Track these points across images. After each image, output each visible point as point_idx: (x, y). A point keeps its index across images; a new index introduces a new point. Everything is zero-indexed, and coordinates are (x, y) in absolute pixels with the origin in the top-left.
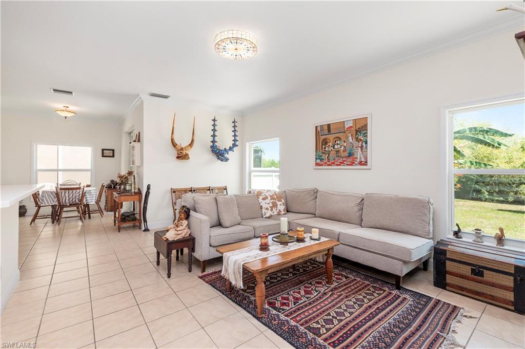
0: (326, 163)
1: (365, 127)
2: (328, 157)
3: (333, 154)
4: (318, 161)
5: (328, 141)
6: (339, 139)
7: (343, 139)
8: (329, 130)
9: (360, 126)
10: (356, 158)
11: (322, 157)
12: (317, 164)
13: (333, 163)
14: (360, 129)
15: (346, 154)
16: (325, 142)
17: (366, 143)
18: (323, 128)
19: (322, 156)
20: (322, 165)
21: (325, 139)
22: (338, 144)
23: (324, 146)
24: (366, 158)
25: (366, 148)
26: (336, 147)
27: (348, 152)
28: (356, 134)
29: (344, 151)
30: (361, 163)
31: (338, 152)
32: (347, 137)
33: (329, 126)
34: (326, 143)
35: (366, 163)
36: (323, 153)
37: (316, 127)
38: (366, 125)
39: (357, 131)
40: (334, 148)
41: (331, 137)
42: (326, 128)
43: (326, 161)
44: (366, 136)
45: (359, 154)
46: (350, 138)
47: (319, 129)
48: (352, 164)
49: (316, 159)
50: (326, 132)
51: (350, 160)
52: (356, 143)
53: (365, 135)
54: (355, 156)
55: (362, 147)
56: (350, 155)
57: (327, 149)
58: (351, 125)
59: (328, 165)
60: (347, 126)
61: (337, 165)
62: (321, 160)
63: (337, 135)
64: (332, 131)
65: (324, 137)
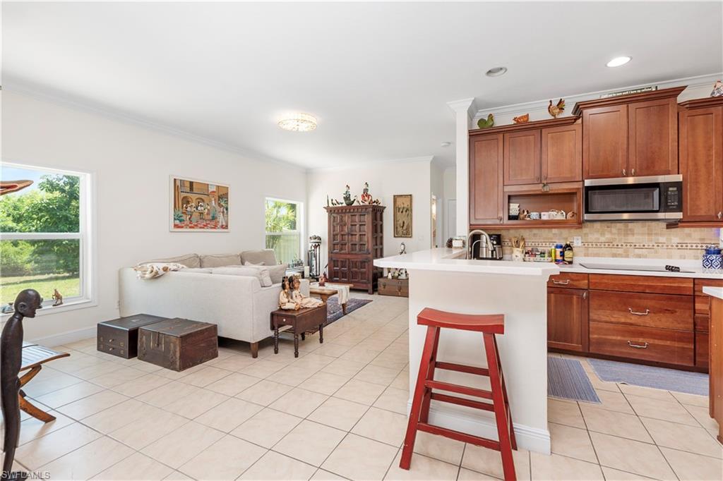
0: (188, 225)
1: (226, 195)
2: (190, 219)
3: (195, 216)
4: (177, 222)
5: (190, 200)
6: (203, 201)
7: (206, 201)
8: (191, 188)
9: (222, 193)
10: (218, 222)
11: (182, 218)
12: (176, 226)
13: (196, 226)
14: (223, 196)
15: (210, 217)
16: (186, 201)
17: (227, 209)
18: (184, 184)
19: (181, 216)
20: (182, 227)
21: (185, 198)
22: (201, 206)
23: (185, 205)
24: (227, 222)
25: (227, 213)
26: (199, 208)
27: (211, 215)
28: (219, 200)
29: (208, 214)
30: (222, 227)
31: (201, 214)
32: (211, 201)
33: (191, 183)
34: (188, 202)
35: (226, 227)
36: (183, 213)
37: (175, 180)
38: (227, 194)
39: (220, 197)
40: (197, 209)
41: (193, 197)
42: (188, 185)
43: (187, 222)
44: (227, 204)
45: (221, 219)
46: (213, 202)
47: (178, 183)
48: (215, 227)
49: (175, 219)
50: (188, 190)
51: (213, 223)
52: (218, 208)
53: (227, 202)
54: (218, 220)
55: (223, 212)
56: (214, 218)
57: (189, 209)
58: (215, 190)
59: (191, 227)
60: (211, 190)
61: (201, 228)
62: (180, 221)
63: (200, 196)
64: (195, 191)
65: (185, 195)
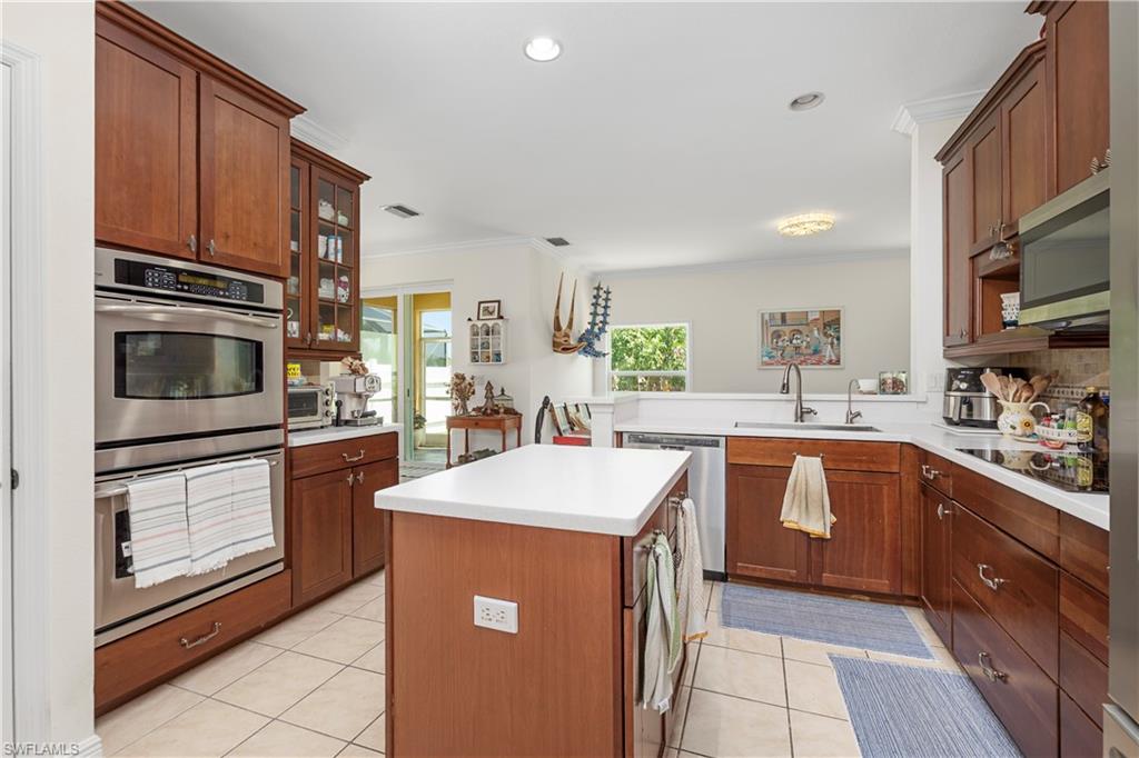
0: (779, 362)
2: (781, 355)
3: (789, 351)
4: (766, 359)
5: (782, 333)
6: (800, 332)
8: (784, 320)
9: (829, 320)
10: (824, 356)
11: (772, 354)
12: (764, 363)
14: (831, 323)
15: (810, 351)
16: (777, 335)
17: (838, 339)
18: (774, 317)
20: (772, 364)
21: (775, 332)
22: (797, 339)
23: (775, 340)
24: (838, 357)
25: (839, 344)
26: (794, 341)
27: (812, 348)
29: (807, 347)
30: (830, 362)
31: (797, 348)
32: (812, 331)
33: (783, 315)
34: (779, 336)
35: (838, 362)
36: (773, 349)
37: (763, 315)
38: (838, 320)
39: (825, 325)
40: (791, 343)
41: (787, 329)
42: (779, 317)
43: (778, 359)
44: (839, 332)
45: (828, 352)
46: (816, 332)
47: (767, 317)
48: (819, 363)
49: (763, 356)
50: (780, 323)
51: (816, 357)
52: (823, 339)
54: (823, 354)
55: (832, 344)
56: (816, 352)
57: (780, 344)
58: (817, 317)
59: (782, 364)
60: (811, 318)
62: (770, 358)
63: (796, 327)
64: (788, 322)
65: (775, 328)
